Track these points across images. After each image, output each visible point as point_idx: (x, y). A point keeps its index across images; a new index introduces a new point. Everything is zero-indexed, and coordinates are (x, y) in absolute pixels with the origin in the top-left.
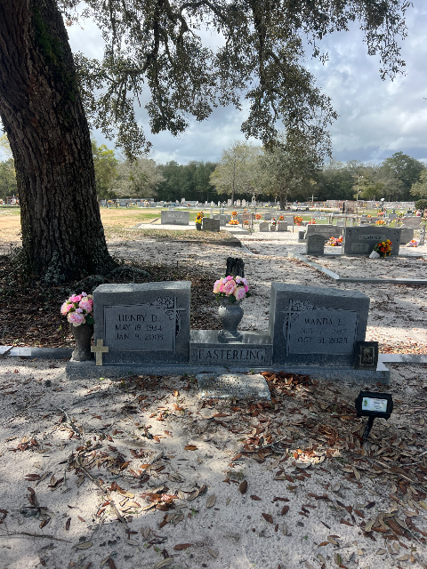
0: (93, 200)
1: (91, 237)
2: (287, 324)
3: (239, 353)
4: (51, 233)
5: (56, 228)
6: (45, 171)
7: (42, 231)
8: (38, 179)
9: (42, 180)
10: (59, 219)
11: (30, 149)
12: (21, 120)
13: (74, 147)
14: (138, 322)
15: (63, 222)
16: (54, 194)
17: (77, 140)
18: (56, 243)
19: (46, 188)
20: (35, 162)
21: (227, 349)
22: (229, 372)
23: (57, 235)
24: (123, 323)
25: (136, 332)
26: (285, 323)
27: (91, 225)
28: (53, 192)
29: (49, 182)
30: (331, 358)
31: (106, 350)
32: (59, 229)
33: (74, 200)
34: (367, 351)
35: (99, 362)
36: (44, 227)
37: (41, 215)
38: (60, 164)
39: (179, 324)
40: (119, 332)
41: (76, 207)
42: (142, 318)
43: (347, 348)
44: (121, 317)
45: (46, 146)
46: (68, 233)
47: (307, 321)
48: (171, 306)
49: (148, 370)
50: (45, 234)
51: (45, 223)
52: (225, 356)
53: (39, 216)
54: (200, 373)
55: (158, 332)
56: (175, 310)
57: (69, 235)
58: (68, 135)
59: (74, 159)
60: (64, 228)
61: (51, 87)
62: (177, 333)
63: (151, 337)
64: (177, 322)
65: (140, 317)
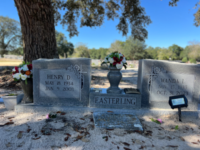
0: (53, 38)
1: (51, 55)
2: (150, 82)
3: (120, 100)
4: (33, 52)
5: (35, 49)
6: (31, 23)
7: (30, 51)
8: (28, 27)
9: (30, 27)
10: (37, 46)
11: (25, 13)
14: (59, 80)
15: (38, 47)
16: (35, 34)
18: (35, 56)
19: (31, 31)
20: (26, 19)
21: (112, 97)
23: (36, 53)
24: (50, 80)
25: (58, 86)
27: (52, 49)
28: (35, 33)
29: (33, 28)
32: (37, 50)
36: (30, 49)
37: (29, 43)
39: (83, 81)
40: (48, 85)
41: (45, 41)
42: (61, 78)
44: (49, 76)
46: (41, 52)
47: (163, 81)
48: (79, 69)
50: (31, 52)
51: (31, 47)
52: (111, 102)
53: (28, 44)
54: (96, 112)
55: (70, 86)
56: (81, 72)
57: (41, 53)
60: (39, 50)
62: (82, 87)
63: (67, 89)
64: (82, 80)
65: (60, 77)
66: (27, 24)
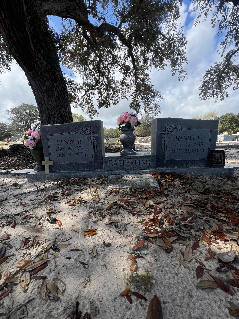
2: (165, 141)
3: (135, 162)
6: (46, 100)
8: (43, 103)
9: (45, 104)
11: (39, 90)
12: (33, 76)
13: (58, 89)
14: (70, 145)
17: (59, 86)
19: (47, 108)
21: (126, 159)
22: (129, 174)
24: (60, 146)
25: (69, 151)
26: (163, 141)
28: (51, 109)
30: (193, 163)
31: (51, 163)
33: (60, 113)
34: (217, 155)
35: (47, 170)
38: (52, 96)
39: (95, 145)
40: (59, 152)
41: (60, 116)
43: (204, 155)
44: (59, 141)
45: (45, 88)
47: (177, 138)
48: (89, 133)
49: (77, 175)
52: (126, 164)
54: (110, 175)
55: (82, 151)
56: (92, 135)
58: (55, 84)
59: (59, 95)
61: (46, 61)
62: (94, 151)
63: (79, 154)
64: (94, 143)
65: (70, 141)
66: (43, 101)
